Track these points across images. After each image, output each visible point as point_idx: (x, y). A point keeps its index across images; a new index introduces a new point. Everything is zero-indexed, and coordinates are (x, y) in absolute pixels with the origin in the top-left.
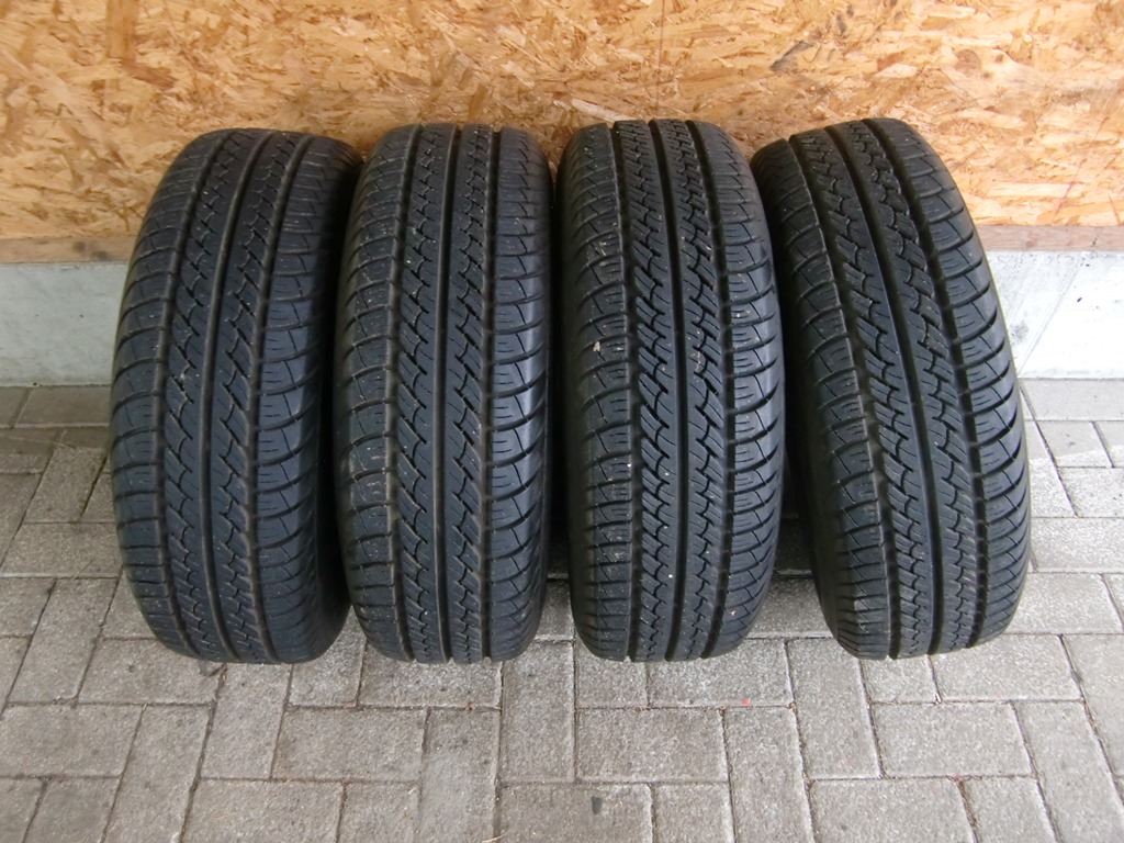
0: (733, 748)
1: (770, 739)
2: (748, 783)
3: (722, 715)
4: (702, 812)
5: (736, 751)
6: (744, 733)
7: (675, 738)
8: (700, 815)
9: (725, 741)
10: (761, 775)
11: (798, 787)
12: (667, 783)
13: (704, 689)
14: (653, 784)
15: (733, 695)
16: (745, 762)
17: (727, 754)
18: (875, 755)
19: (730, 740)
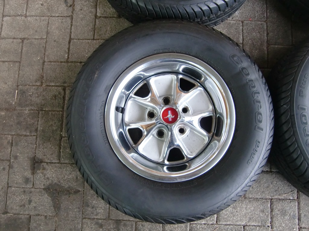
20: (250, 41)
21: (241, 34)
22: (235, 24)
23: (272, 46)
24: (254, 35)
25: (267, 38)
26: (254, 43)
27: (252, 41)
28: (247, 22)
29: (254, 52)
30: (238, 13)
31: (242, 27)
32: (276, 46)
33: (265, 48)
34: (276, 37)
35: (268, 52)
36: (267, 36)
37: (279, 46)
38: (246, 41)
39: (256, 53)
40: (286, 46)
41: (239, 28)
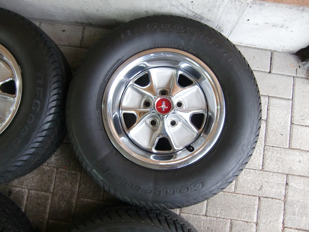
0: (57, 183)
1: (69, 182)
2: (58, 195)
3: (57, 170)
4: (41, 201)
5: (57, 184)
6: (61, 178)
7: (39, 176)
8: (40, 202)
9: (55, 179)
10: (63, 193)
11: (74, 199)
12: (34, 190)
13: (53, 160)
14: (29, 189)
15: (62, 164)
16: (59, 188)
17: (55, 184)
18: (102, 193)
19: (57, 180)
20: (61, 191)
21: (53, 182)
22: (49, 171)
23: (82, 199)
24: (65, 186)
25: (79, 190)
26: (64, 193)
27: (62, 191)
28: (62, 169)
29: (62, 203)
30: (54, 159)
31: (56, 175)
32: (86, 200)
33: (74, 201)
34: (88, 190)
35: (76, 205)
36: (79, 188)
37: (89, 200)
38: (56, 190)
39: (64, 205)
40: (96, 201)
41: (52, 176)
